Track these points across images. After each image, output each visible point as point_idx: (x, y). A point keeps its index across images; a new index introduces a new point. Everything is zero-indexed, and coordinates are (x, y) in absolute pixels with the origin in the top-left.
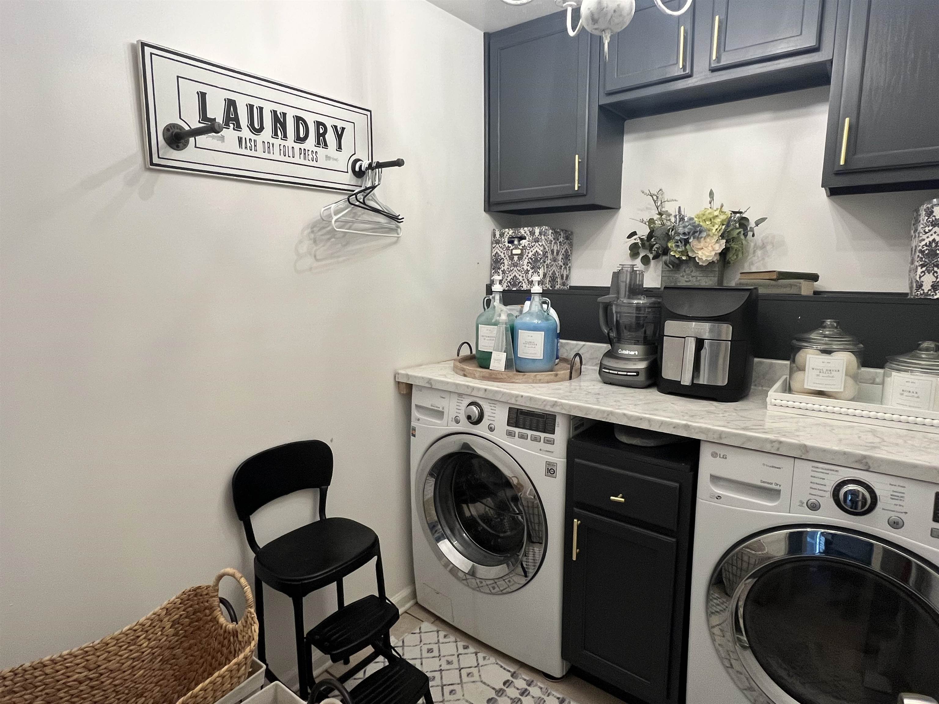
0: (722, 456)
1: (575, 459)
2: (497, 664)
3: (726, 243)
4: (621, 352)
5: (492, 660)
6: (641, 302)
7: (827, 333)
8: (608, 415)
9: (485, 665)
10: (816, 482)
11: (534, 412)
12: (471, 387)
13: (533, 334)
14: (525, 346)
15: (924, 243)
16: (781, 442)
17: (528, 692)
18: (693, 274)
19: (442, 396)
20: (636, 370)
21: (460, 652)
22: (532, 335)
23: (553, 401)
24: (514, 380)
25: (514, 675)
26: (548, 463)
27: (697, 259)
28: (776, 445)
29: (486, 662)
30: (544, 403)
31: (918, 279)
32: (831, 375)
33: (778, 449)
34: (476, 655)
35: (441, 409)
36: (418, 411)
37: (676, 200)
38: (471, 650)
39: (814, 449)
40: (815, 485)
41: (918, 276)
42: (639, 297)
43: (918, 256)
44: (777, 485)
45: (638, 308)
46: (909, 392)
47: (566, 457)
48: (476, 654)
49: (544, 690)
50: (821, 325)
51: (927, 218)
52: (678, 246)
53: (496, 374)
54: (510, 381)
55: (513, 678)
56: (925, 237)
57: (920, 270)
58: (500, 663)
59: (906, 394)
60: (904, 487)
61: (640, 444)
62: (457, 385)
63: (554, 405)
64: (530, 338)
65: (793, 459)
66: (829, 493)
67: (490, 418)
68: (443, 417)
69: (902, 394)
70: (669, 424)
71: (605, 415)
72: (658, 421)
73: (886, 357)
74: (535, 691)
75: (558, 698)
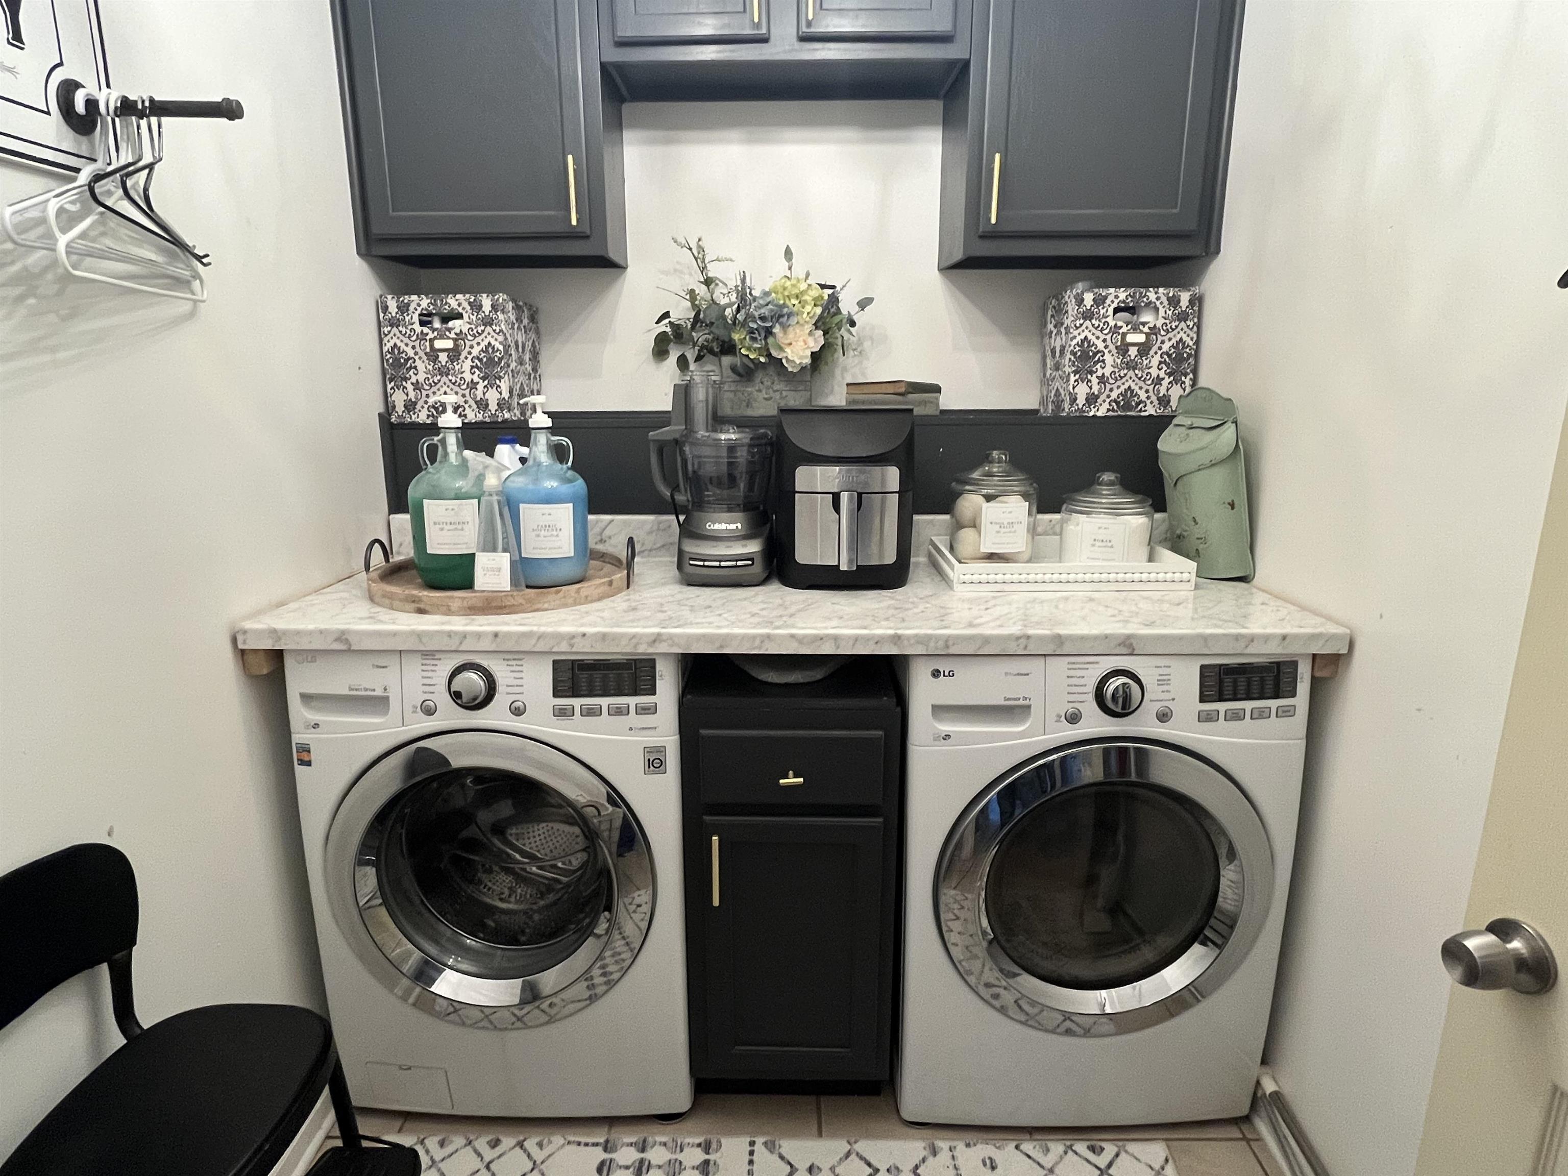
0: (946, 674)
1: (701, 731)
2: (569, 1143)
3: (824, 335)
4: (712, 527)
5: (558, 1140)
6: (733, 437)
7: (995, 470)
8: (762, 642)
9: (550, 1156)
10: (1073, 683)
11: (609, 660)
12: (456, 633)
13: (551, 509)
14: (538, 536)
15: (1075, 342)
16: (1028, 637)
17: (647, 1163)
18: (776, 387)
19: (376, 664)
20: (750, 556)
21: (487, 1159)
22: (550, 511)
23: (653, 634)
24: (539, 606)
25: (609, 1145)
26: (648, 750)
27: (784, 361)
28: (1023, 641)
29: (547, 1151)
30: (634, 641)
31: (1072, 391)
32: (1013, 530)
33: (1025, 648)
34: (522, 1147)
35: (379, 692)
36: (311, 708)
37: (731, 260)
38: (508, 1142)
39: (1071, 638)
40: (1074, 687)
41: (1071, 388)
42: (725, 427)
43: (1070, 359)
44: (1026, 699)
45: (732, 448)
46: (1102, 541)
47: (677, 732)
48: (521, 1145)
49: (670, 1144)
50: (987, 459)
51: (1077, 307)
52: (754, 339)
53: (502, 597)
54: (533, 609)
55: (609, 1152)
56: (1076, 333)
57: (1073, 378)
58: (572, 1138)
59: (1098, 544)
60: (1170, 667)
61: (802, 681)
62: (419, 635)
63: (654, 641)
64: (547, 517)
65: (1042, 659)
66: (1091, 694)
67: (510, 690)
68: (389, 706)
69: (1093, 545)
70: (867, 639)
71: (757, 642)
72: (849, 637)
73: (1064, 496)
74: (657, 1155)
75: (699, 1145)
